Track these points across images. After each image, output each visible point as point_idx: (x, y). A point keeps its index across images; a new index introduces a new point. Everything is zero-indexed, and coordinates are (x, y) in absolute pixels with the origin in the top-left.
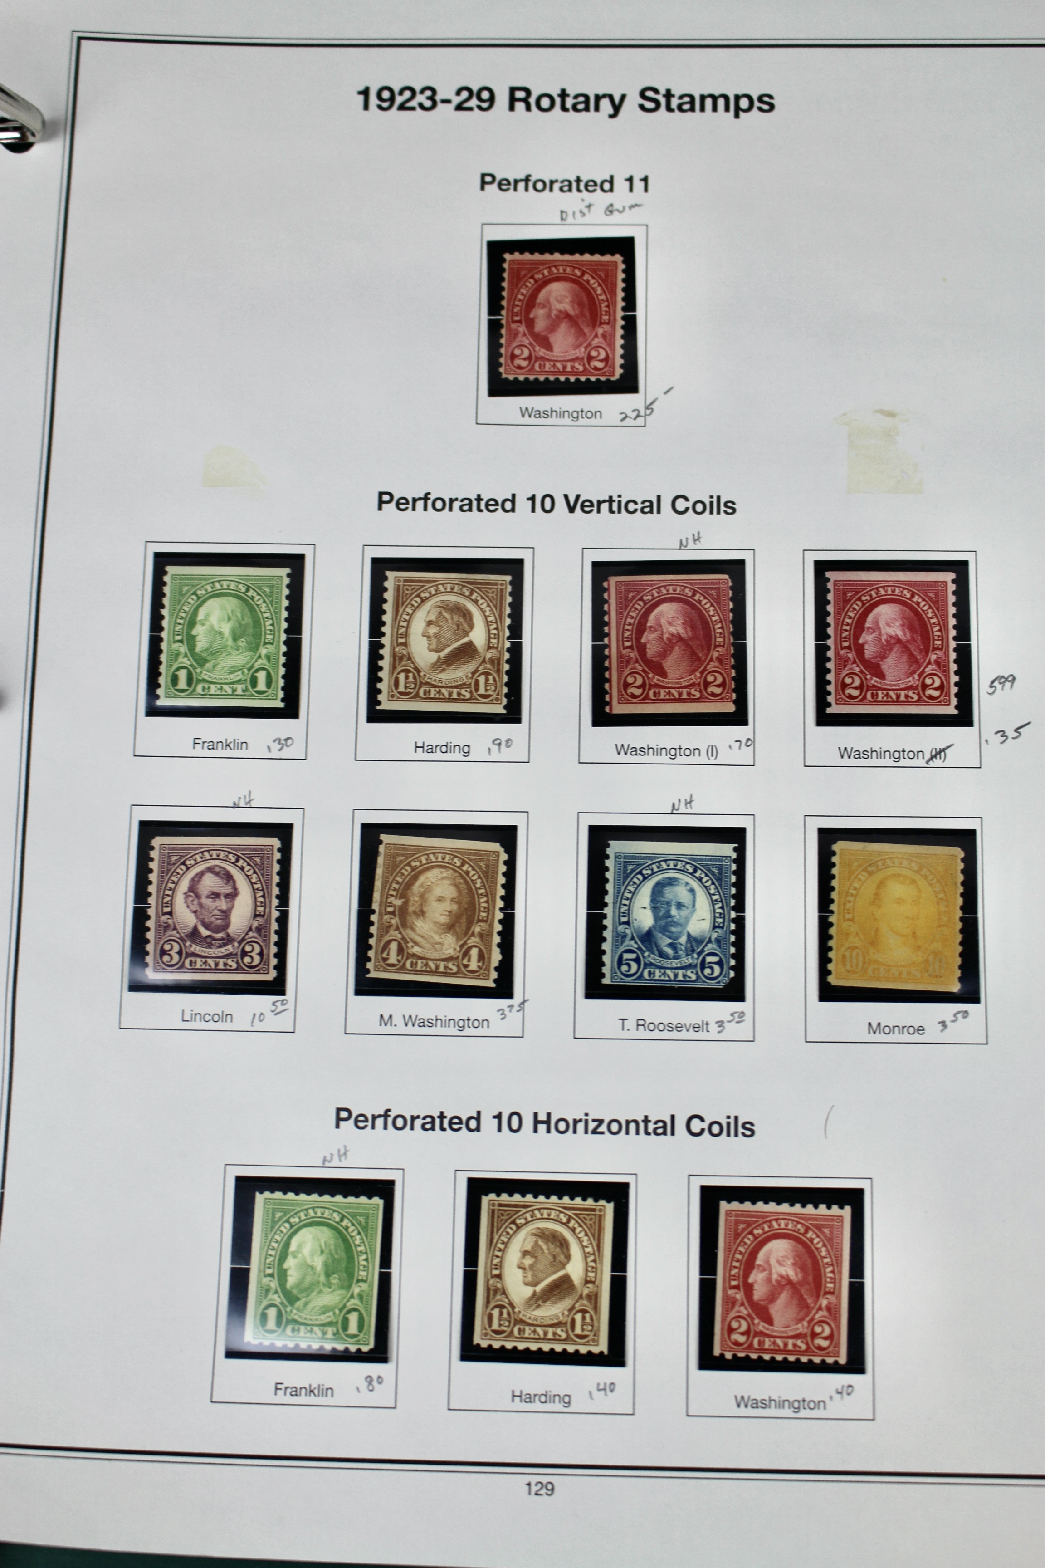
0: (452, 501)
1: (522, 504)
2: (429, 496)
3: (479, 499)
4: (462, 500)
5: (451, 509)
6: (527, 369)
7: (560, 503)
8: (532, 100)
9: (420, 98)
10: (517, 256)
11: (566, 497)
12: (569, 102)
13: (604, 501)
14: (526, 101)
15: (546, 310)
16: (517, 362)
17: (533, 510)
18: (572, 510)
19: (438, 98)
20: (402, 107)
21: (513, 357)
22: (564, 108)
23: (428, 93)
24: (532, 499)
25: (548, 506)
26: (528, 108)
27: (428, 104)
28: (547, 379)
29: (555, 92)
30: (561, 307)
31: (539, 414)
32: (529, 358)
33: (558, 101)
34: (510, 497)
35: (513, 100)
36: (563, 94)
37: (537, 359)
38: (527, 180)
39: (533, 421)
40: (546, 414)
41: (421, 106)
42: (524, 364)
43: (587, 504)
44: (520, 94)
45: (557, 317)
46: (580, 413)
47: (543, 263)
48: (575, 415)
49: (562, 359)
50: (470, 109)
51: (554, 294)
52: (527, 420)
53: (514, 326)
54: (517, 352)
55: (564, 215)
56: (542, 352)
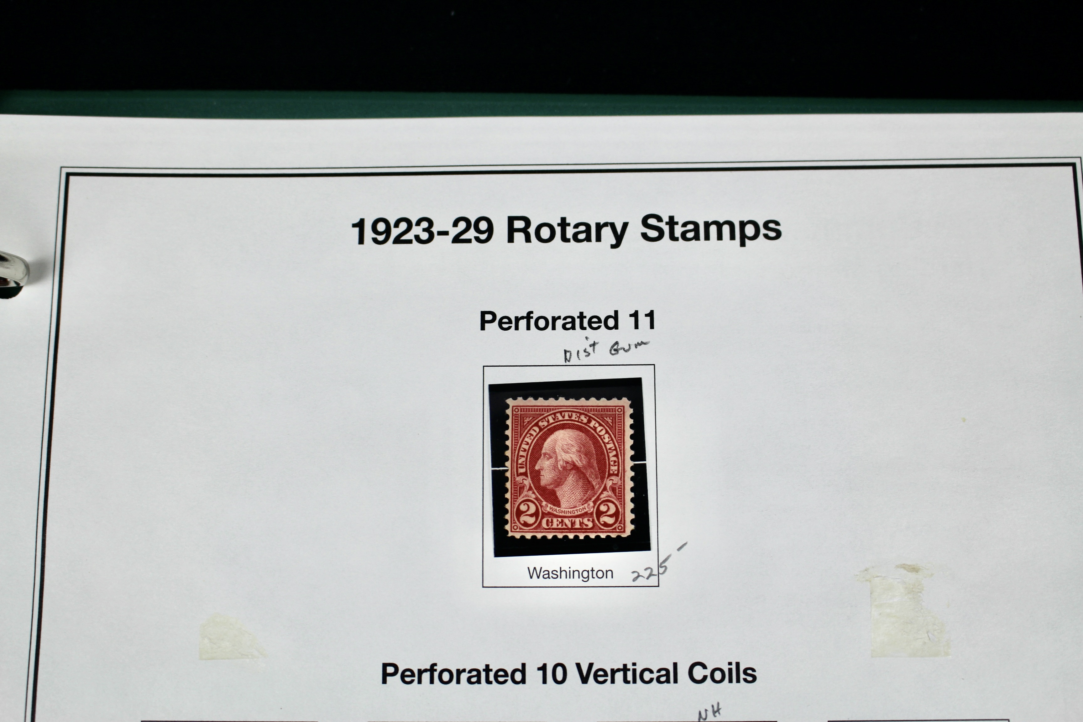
0: (459, 672)
1: (533, 675)
2: (435, 668)
3: (487, 669)
4: (470, 672)
5: (458, 682)
6: (534, 526)
7: (573, 673)
8: (532, 230)
9: (416, 230)
10: (520, 401)
11: (578, 665)
12: (570, 232)
13: (618, 670)
14: (525, 231)
15: (552, 461)
16: (523, 518)
17: (545, 682)
18: (585, 680)
19: (435, 230)
20: (398, 240)
21: (519, 513)
22: (565, 239)
23: (425, 225)
24: (543, 668)
25: (559, 677)
26: (528, 240)
27: (425, 236)
28: (555, 537)
29: (555, 222)
30: (567, 457)
31: (547, 575)
32: (536, 514)
33: (558, 230)
34: (520, 668)
35: (512, 231)
36: (564, 224)
37: (544, 515)
38: (528, 317)
39: (542, 582)
40: (556, 574)
41: (417, 238)
42: (531, 520)
43: (601, 673)
44: (519, 224)
45: (564, 468)
46: (590, 573)
47: (548, 409)
48: (585, 574)
49: (570, 515)
50: (469, 241)
51: (559, 443)
52: (535, 581)
53: (519, 479)
54: (523, 508)
55: (568, 354)
56: (549, 508)
